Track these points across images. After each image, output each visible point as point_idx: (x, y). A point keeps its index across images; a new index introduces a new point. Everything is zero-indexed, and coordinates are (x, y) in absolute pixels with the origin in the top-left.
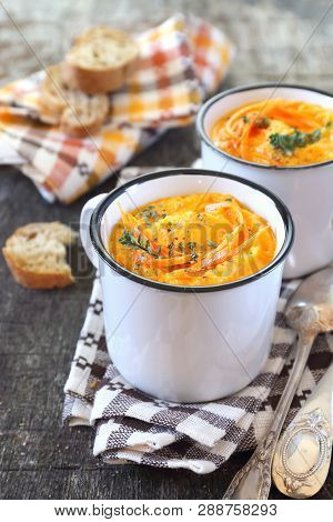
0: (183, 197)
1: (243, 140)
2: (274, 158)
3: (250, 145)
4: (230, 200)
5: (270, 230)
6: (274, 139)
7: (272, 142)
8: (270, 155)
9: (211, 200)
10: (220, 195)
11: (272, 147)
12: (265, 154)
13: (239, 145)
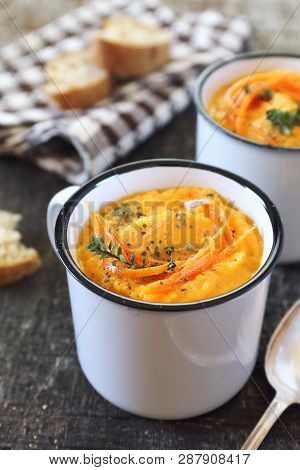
0: (160, 191)
1: (241, 112)
2: (270, 135)
3: (248, 118)
4: (211, 195)
5: (256, 232)
6: (271, 115)
7: (269, 118)
8: (266, 130)
9: (190, 196)
10: (200, 189)
11: (269, 123)
12: (261, 129)
13: (235, 116)
